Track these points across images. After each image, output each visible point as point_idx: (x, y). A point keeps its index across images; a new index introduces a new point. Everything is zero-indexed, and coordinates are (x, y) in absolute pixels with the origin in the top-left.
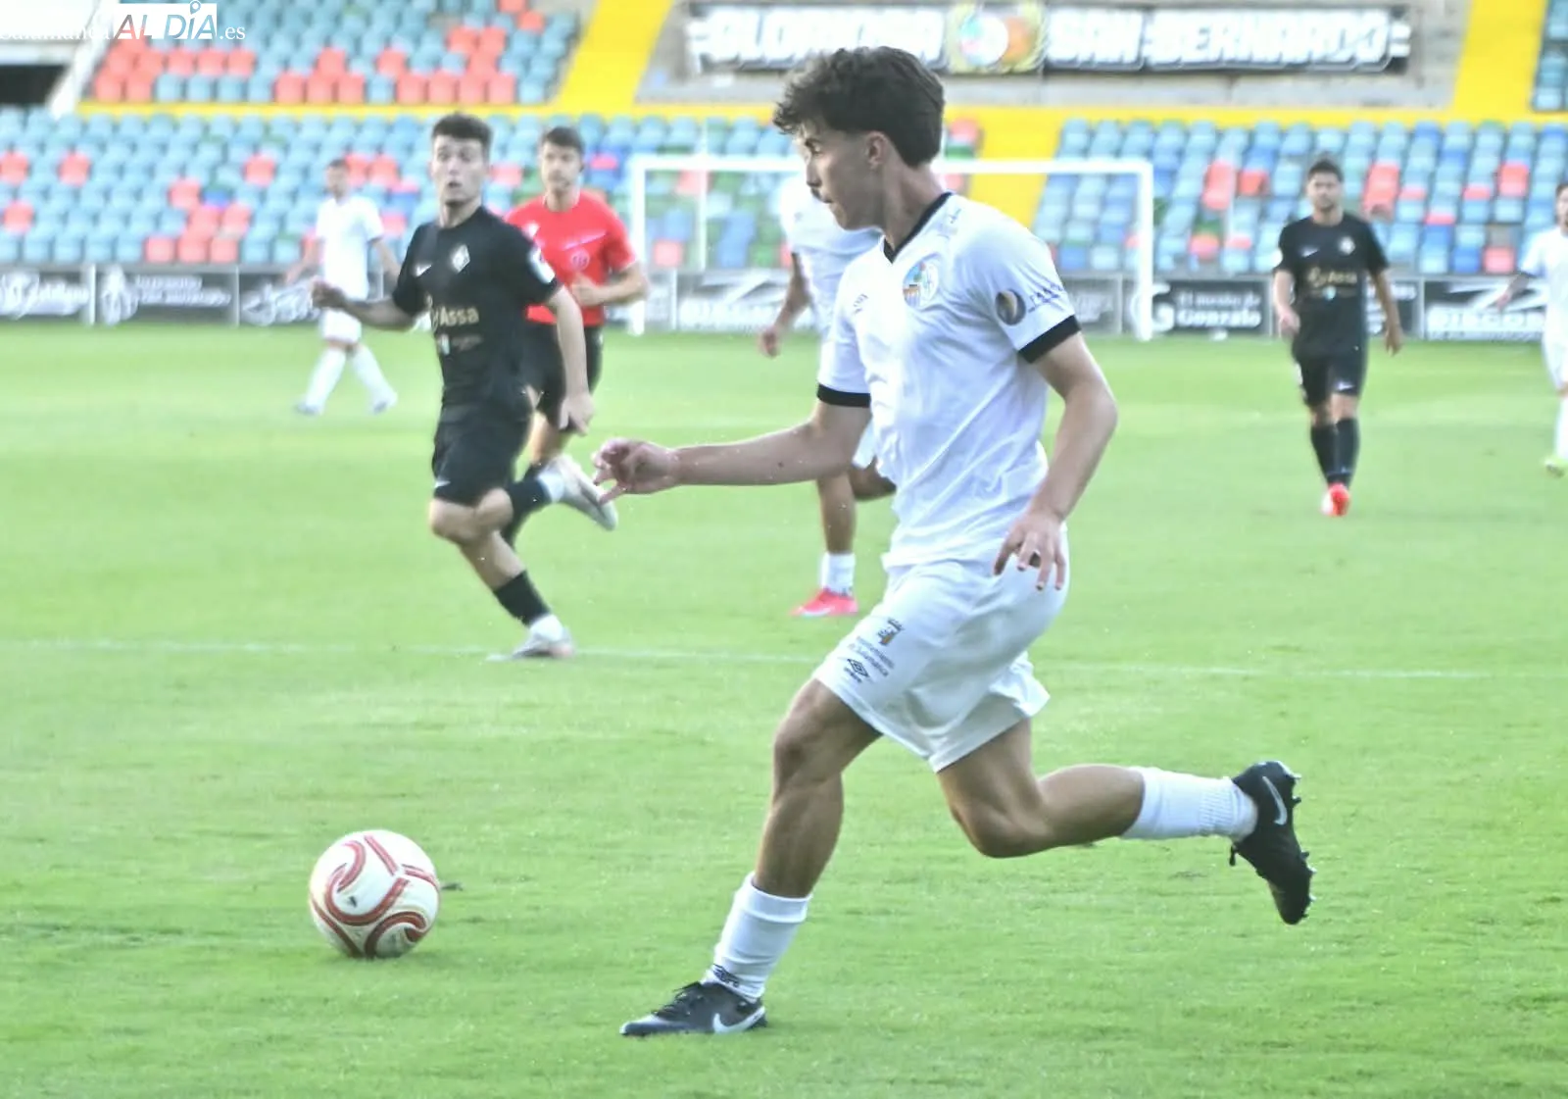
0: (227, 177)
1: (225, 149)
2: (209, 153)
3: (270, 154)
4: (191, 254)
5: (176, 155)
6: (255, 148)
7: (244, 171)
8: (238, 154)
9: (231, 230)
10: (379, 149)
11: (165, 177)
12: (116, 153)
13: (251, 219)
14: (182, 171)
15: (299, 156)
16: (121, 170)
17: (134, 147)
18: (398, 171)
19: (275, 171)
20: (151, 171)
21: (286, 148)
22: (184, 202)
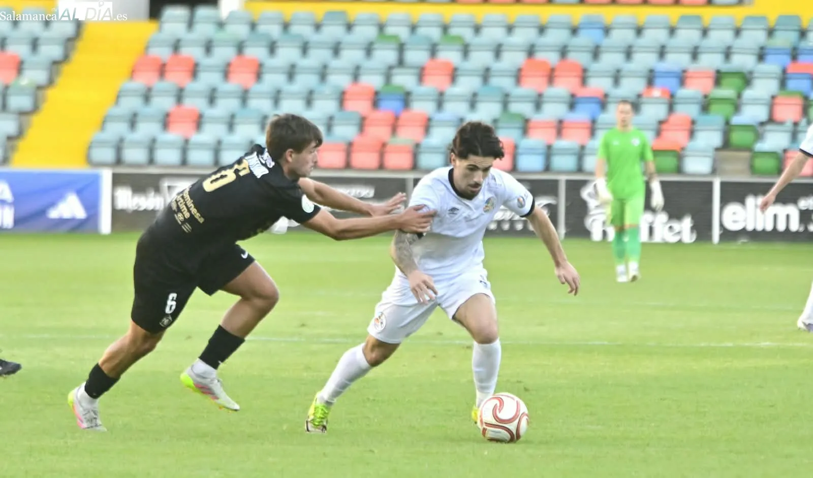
0: (404, 80)
1: (401, 48)
2: (385, 55)
3: (450, 56)
4: (365, 159)
5: (351, 56)
6: (433, 50)
7: (421, 74)
8: (416, 56)
9: (407, 136)
10: (564, 52)
11: (339, 80)
12: (287, 54)
13: (427, 125)
14: (356, 74)
15: (481, 58)
16: (291, 73)
17: (305, 49)
18: (584, 76)
19: (454, 75)
20: (323, 73)
21: (466, 51)
22: (359, 106)
